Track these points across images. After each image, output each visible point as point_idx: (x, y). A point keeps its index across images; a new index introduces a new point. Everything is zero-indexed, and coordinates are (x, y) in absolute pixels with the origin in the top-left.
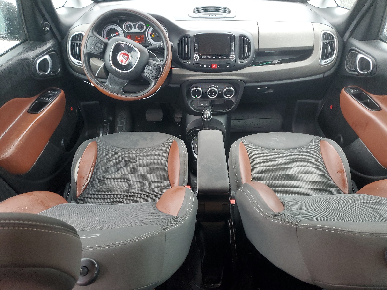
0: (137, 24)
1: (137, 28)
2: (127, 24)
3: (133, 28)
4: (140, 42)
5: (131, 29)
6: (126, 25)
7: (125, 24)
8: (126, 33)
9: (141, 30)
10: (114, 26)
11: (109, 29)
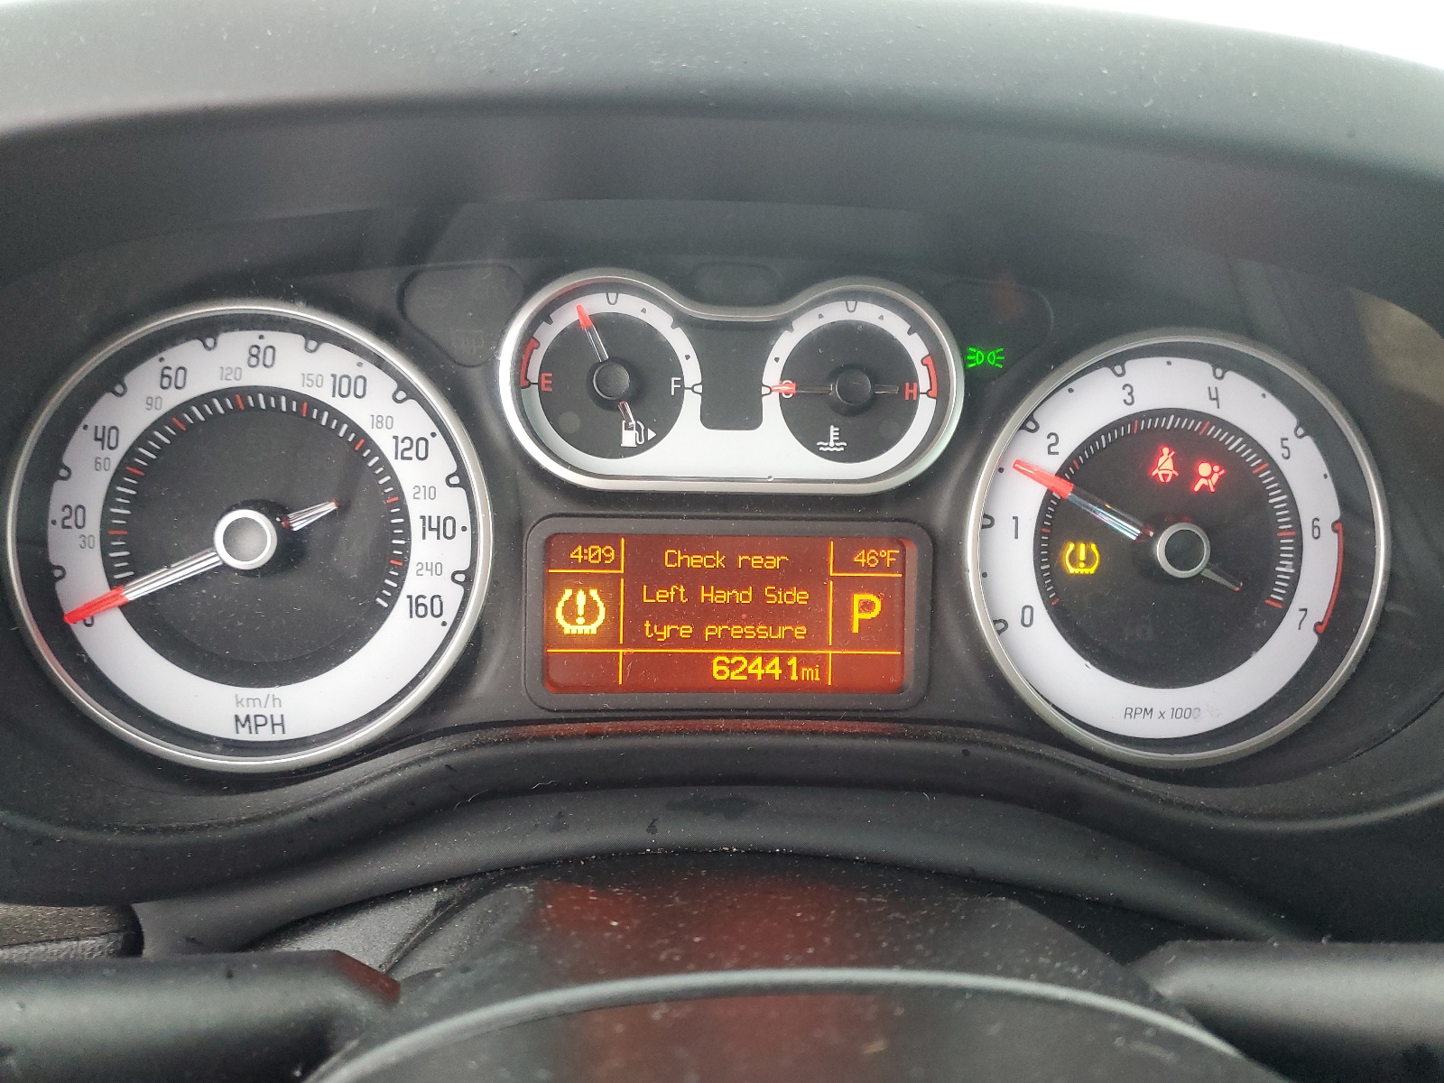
0: (785, 324)
1: (771, 407)
2: (567, 317)
3: (692, 405)
4: (812, 674)
5: (660, 419)
6: (548, 335)
7: (543, 316)
8: (547, 502)
9: (857, 450)
10: (288, 344)
11: (173, 399)
